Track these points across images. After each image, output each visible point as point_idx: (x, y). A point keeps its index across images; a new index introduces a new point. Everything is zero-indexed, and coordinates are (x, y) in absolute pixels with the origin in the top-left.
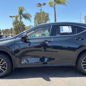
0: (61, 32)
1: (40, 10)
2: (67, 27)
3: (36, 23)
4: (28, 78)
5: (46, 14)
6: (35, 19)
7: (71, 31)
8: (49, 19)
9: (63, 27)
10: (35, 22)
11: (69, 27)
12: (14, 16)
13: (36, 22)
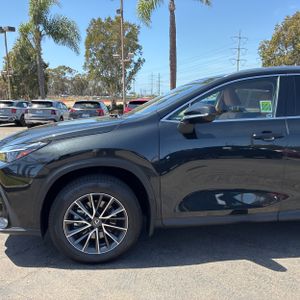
1: (118, 11)
3: (93, 57)
4: (202, 262)
5: (130, 30)
8: (138, 47)
10: (88, 55)
12: (12, 29)
13: (91, 56)
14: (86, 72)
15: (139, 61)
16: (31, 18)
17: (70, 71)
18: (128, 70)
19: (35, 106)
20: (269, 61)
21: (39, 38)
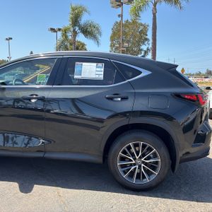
0: (76, 77)
1: (119, 16)
2: (95, 64)
6: (111, 37)
7: (101, 77)
9: (84, 64)
10: (112, 46)
11: (100, 65)
12: (60, 29)
15: (148, 49)
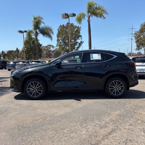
3: (61, 41)
8: (80, 36)
14: (58, 48)
15: (81, 42)
16: (33, 27)
17: (53, 47)
18: (76, 46)
19: (33, 63)
20: (139, 40)
21: (37, 34)
